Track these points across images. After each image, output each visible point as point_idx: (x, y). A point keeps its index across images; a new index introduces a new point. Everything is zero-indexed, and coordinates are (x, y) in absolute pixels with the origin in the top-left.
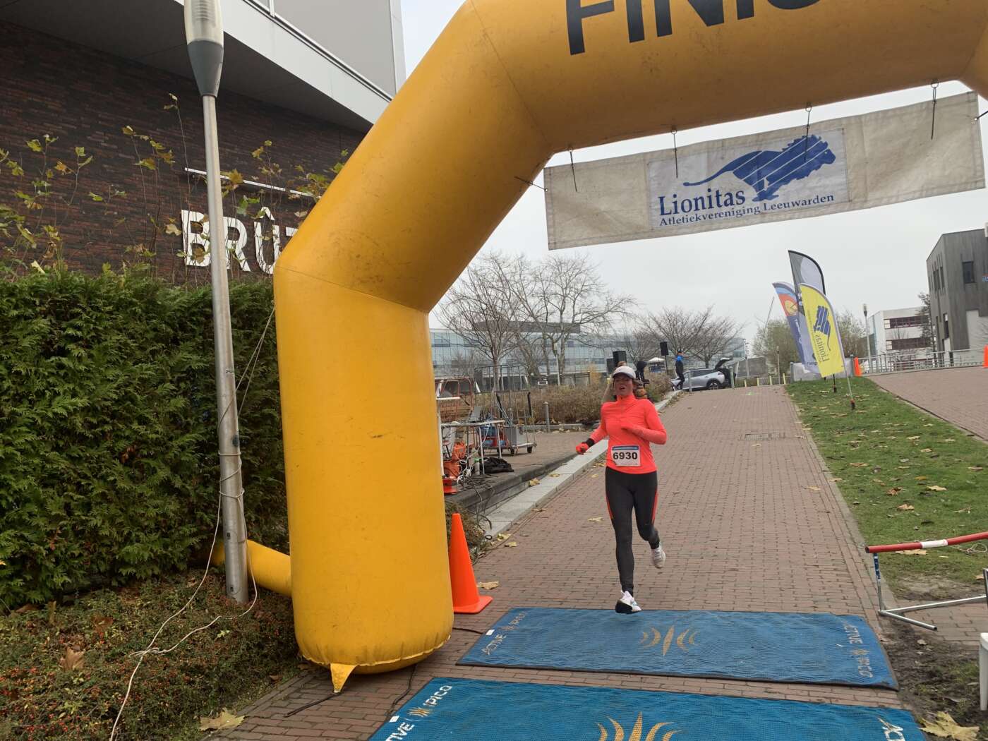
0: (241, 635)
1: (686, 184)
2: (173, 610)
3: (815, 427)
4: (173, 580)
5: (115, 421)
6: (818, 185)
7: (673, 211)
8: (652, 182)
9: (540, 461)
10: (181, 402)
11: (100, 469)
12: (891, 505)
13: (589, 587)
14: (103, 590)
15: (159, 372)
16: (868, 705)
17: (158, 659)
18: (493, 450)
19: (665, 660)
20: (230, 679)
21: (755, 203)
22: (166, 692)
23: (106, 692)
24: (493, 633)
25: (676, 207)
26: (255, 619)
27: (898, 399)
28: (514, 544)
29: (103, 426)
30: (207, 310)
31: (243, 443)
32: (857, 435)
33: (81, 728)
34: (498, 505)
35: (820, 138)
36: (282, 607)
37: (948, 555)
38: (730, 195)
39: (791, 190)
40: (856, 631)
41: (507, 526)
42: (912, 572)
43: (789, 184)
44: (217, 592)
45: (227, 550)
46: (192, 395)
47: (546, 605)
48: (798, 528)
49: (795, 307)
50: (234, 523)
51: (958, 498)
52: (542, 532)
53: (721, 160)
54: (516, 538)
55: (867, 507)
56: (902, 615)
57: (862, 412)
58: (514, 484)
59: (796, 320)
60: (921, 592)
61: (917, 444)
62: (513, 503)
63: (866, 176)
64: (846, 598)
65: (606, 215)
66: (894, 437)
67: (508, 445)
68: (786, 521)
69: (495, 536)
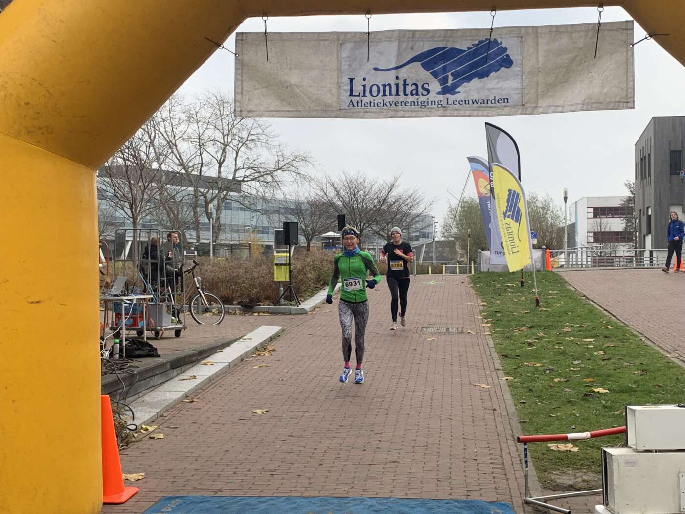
1: (376, 69)
3: (496, 323)
6: (496, 86)
7: (362, 94)
8: (344, 63)
9: (191, 346)
12: (556, 404)
13: (245, 478)
25: (364, 91)
27: (584, 298)
28: (161, 436)
32: (536, 334)
34: (141, 394)
35: (501, 42)
38: (416, 85)
39: (472, 89)
41: (151, 417)
42: (562, 467)
47: (199, 494)
48: (463, 424)
49: (488, 188)
51: (617, 400)
52: (193, 424)
53: (410, 50)
54: (163, 430)
55: (534, 405)
56: (545, 502)
57: (545, 311)
58: (161, 371)
59: (489, 202)
60: (566, 484)
61: (592, 346)
62: (159, 393)
63: (537, 84)
64: (497, 487)
65: (296, 88)
66: (572, 338)
67: (151, 326)
68: (451, 417)
69: (139, 426)
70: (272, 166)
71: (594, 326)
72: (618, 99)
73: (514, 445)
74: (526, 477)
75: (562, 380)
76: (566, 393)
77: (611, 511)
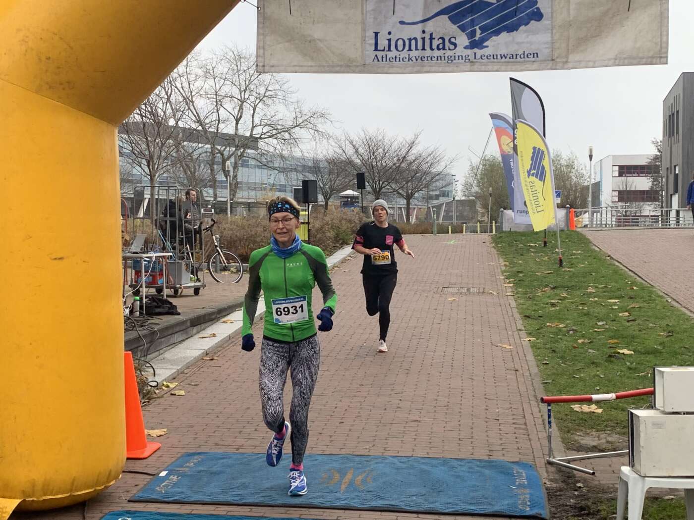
1: (402, 23)
3: (518, 283)
6: (525, 40)
7: (387, 48)
8: (368, 16)
9: (210, 304)
12: (580, 365)
19: (343, 497)
21: (466, 50)
24: (167, 474)
25: (390, 45)
28: (182, 393)
32: (559, 295)
34: (161, 352)
38: (443, 39)
39: (500, 43)
40: (524, 475)
41: (172, 374)
42: (585, 428)
43: (499, 36)
47: (221, 451)
49: (512, 145)
51: (642, 361)
52: (214, 382)
53: (436, 3)
54: (184, 387)
55: (556, 367)
56: (569, 463)
57: (569, 271)
58: (182, 329)
59: (512, 160)
60: (589, 445)
61: (617, 307)
62: (179, 350)
63: (568, 39)
64: (520, 448)
65: (320, 43)
66: (596, 299)
67: (171, 284)
68: (472, 377)
69: (160, 383)
70: (290, 123)
71: (619, 287)
72: (650, 55)
73: (537, 405)
74: (549, 438)
75: (586, 341)
76: (590, 354)
77: (637, 472)
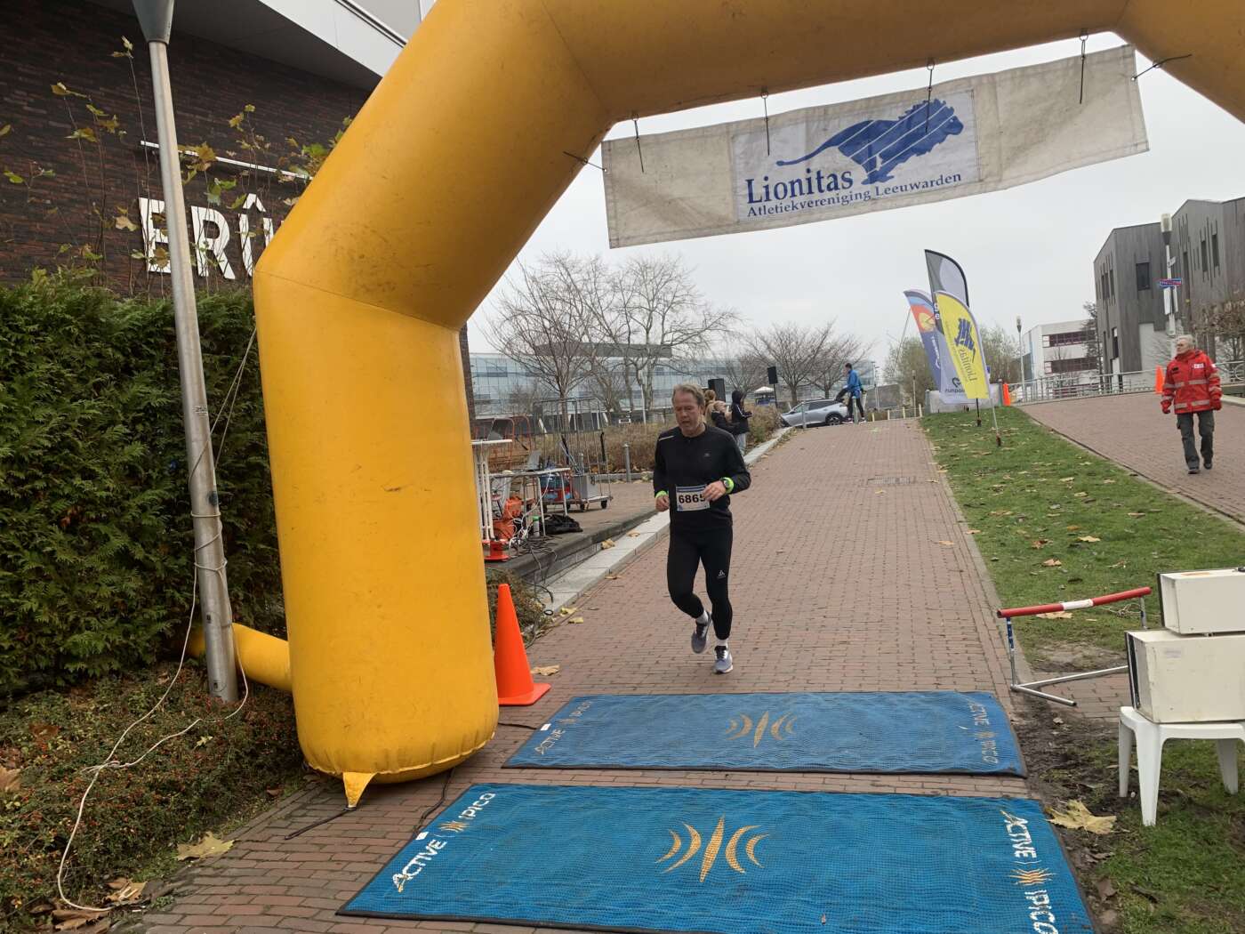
0: (227, 741)
1: (780, 163)
2: (139, 714)
3: (952, 468)
4: (139, 676)
5: (50, 475)
6: (942, 162)
7: (764, 198)
8: (738, 161)
9: (618, 517)
10: (137, 449)
11: (33, 537)
12: (1036, 560)
14: (45, 691)
15: (107, 410)
16: (990, 795)
17: (119, 775)
18: (558, 506)
19: (756, 753)
20: (216, 796)
21: (864, 186)
22: (131, 815)
23: (51, 818)
24: (550, 728)
25: (767, 193)
26: (246, 721)
27: (1052, 432)
28: (581, 620)
29: (33, 482)
30: (169, 329)
31: (223, 500)
32: (1001, 478)
33: (18, 863)
34: (562, 573)
35: (945, 103)
36: (281, 705)
37: (1097, 618)
38: (835, 177)
39: (909, 170)
40: (983, 711)
41: (572, 599)
42: (1054, 639)
43: (908, 162)
44: (196, 690)
45: (207, 637)
46: (153, 440)
47: (615, 692)
48: (924, 591)
49: (932, 322)
50: (216, 603)
51: (1112, 550)
52: (615, 604)
53: (823, 132)
54: (583, 613)
55: (1008, 563)
57: (1009, 450)
58: (583, 546)
59: (934, 339)
60: (1062, 663)
61: (1071, 487)
62: (580, 571)
63: (1000, 150)
64: (974, 672)
65: (681, 203)
66: (1044, 480)
67: (576, 499)
68: (910, 583)
69: (557, 610)
70: (699, 327)
73: (989, 613)
74: (1012, 659)
77: (1145, 716)
